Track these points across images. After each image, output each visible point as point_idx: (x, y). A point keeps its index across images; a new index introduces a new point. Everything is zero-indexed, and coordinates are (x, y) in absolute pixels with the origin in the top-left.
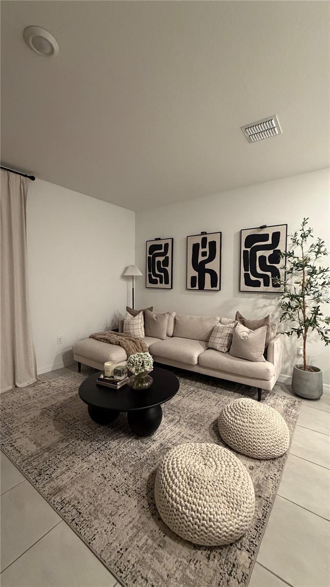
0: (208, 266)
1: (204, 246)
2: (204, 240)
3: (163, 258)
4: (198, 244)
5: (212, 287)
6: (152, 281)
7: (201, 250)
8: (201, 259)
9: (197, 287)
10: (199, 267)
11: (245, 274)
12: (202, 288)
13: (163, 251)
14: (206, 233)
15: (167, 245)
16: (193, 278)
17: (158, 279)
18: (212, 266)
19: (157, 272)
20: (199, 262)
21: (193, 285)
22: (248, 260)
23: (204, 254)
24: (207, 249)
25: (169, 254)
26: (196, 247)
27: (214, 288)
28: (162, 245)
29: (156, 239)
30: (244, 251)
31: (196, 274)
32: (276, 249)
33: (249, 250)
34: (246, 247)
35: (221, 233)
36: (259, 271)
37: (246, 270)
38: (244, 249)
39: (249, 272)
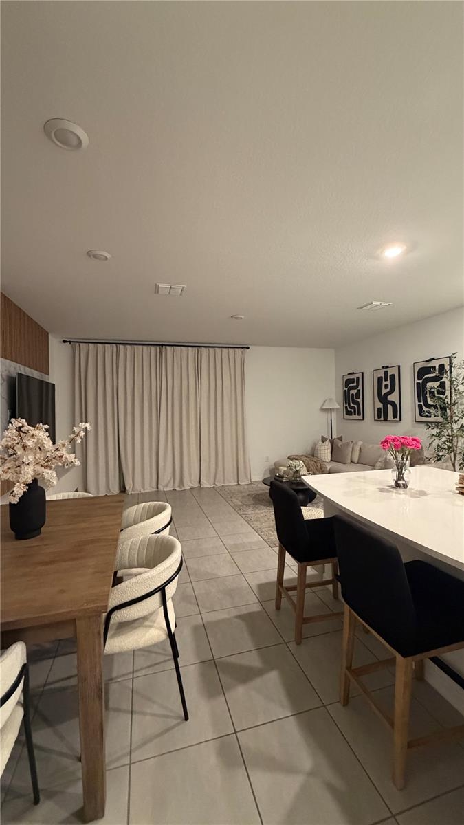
0: (390, 398)
1: (386, 380)
2: (386, 373)
3: (356, 391)
4: (382, 377)
5: (394, 418)
6: (349, 413)
7: (384, 383)
8: (384, 391)
9: (382, 419)
10: (383, 399)
11: (419, 405)
12: (386, 419)
13: (355, 384)
14: (387, 367)
15: (358, 378)
16: (379, 410)
17: (353, 411)
18: (393, 397)
19: (352, 405)
20: (383, 393)
21: (379, 417)
22: (421, 391)
23: (386, 387)
24: (388, 382)
25: (360, 388)
26: (380, 379)
27: (395, 419)
28: (354, 379)
29: (349, 374)
30: (417, 383)
31: (381, 405)
32: (442, 380)
33: (421, 381)
34: (419, 379)
35: (399, 367)
36: (430, 402)
37: (419, 401)
38: (417, 381)
39: (422, 403)
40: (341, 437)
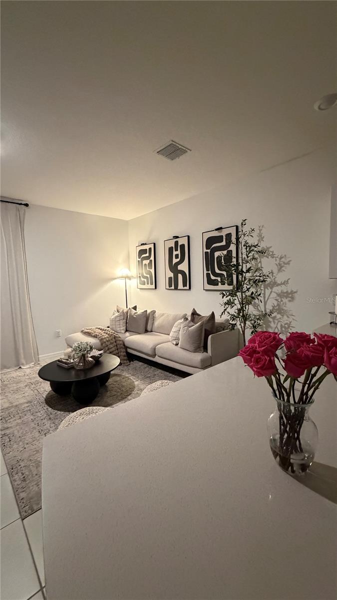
0: (180, 267)
1: (176, 250)
2: (176, 243)
3: (148, 261)
4: (172, 247)
5: (184, 287)
6: (142, 283)
7: (175, 253)
8: (175, 261)
9: (173, 288)
10: (174, 268)
11: (207, 274)
12: (176, 288)
13: (147, 255)
14: (177, 237)
15: (150, 249)
16: (170, 279)
17: (146, 280)
18: (183, 267)
19: (145, 275)
20: (174, 263)
21: (170, 286)
22: (209, 260)
23: (177, 256)
24: (178, 252)
25: (152, 258)
26: (171, 249)
27: (185, 288)
28: (147, 249)
29: (142, 244)
30: (205, 252)
31: (172, 275)
32: (229, 249)
33: (209, 251)
34: (207, 249)
35: (189, 237)
36: (217, 271)
37: (208, 270)
38: (205, 250)
39: (210, 272)
40: (136, 307)
